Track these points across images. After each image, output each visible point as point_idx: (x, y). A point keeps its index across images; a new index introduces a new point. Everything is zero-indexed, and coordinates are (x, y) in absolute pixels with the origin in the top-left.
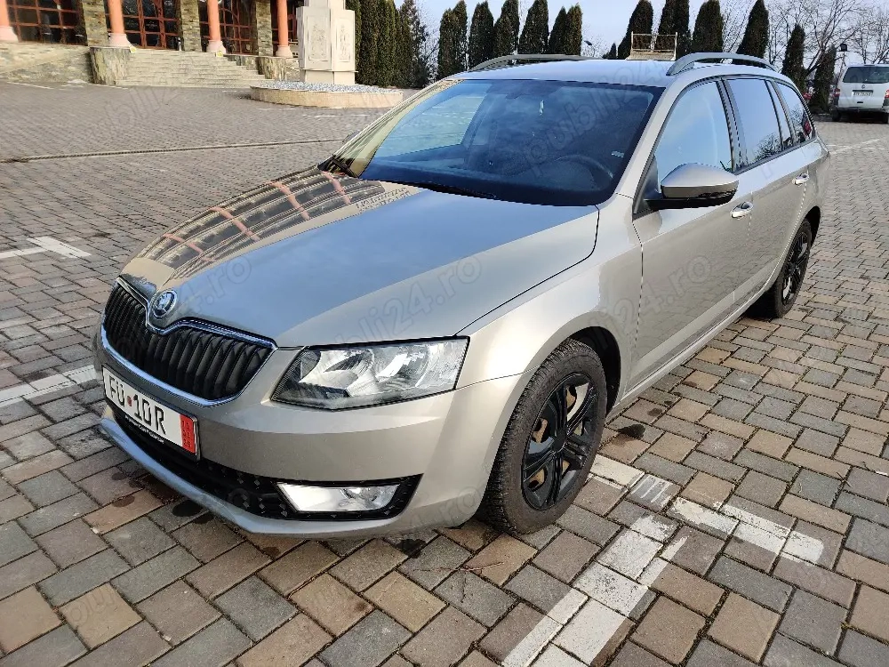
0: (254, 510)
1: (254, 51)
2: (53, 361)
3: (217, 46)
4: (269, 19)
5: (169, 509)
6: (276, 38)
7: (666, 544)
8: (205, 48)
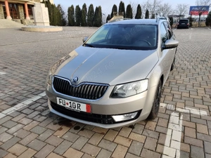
0: (104, 123)
1: (19, 18)
2: (16, 101)
3: (9, 17)
4: (23, 10)
5: (73, 129)
6: (25, 14)
7: (180, 116)
8: (6, 18)
